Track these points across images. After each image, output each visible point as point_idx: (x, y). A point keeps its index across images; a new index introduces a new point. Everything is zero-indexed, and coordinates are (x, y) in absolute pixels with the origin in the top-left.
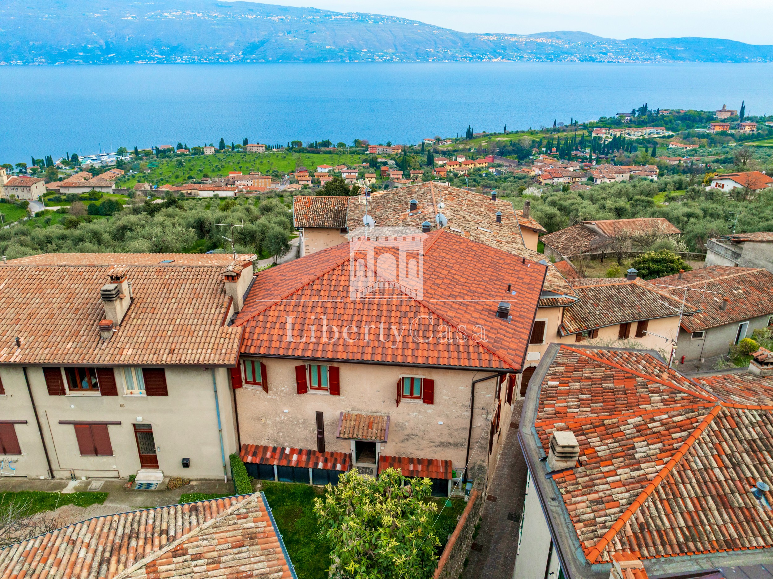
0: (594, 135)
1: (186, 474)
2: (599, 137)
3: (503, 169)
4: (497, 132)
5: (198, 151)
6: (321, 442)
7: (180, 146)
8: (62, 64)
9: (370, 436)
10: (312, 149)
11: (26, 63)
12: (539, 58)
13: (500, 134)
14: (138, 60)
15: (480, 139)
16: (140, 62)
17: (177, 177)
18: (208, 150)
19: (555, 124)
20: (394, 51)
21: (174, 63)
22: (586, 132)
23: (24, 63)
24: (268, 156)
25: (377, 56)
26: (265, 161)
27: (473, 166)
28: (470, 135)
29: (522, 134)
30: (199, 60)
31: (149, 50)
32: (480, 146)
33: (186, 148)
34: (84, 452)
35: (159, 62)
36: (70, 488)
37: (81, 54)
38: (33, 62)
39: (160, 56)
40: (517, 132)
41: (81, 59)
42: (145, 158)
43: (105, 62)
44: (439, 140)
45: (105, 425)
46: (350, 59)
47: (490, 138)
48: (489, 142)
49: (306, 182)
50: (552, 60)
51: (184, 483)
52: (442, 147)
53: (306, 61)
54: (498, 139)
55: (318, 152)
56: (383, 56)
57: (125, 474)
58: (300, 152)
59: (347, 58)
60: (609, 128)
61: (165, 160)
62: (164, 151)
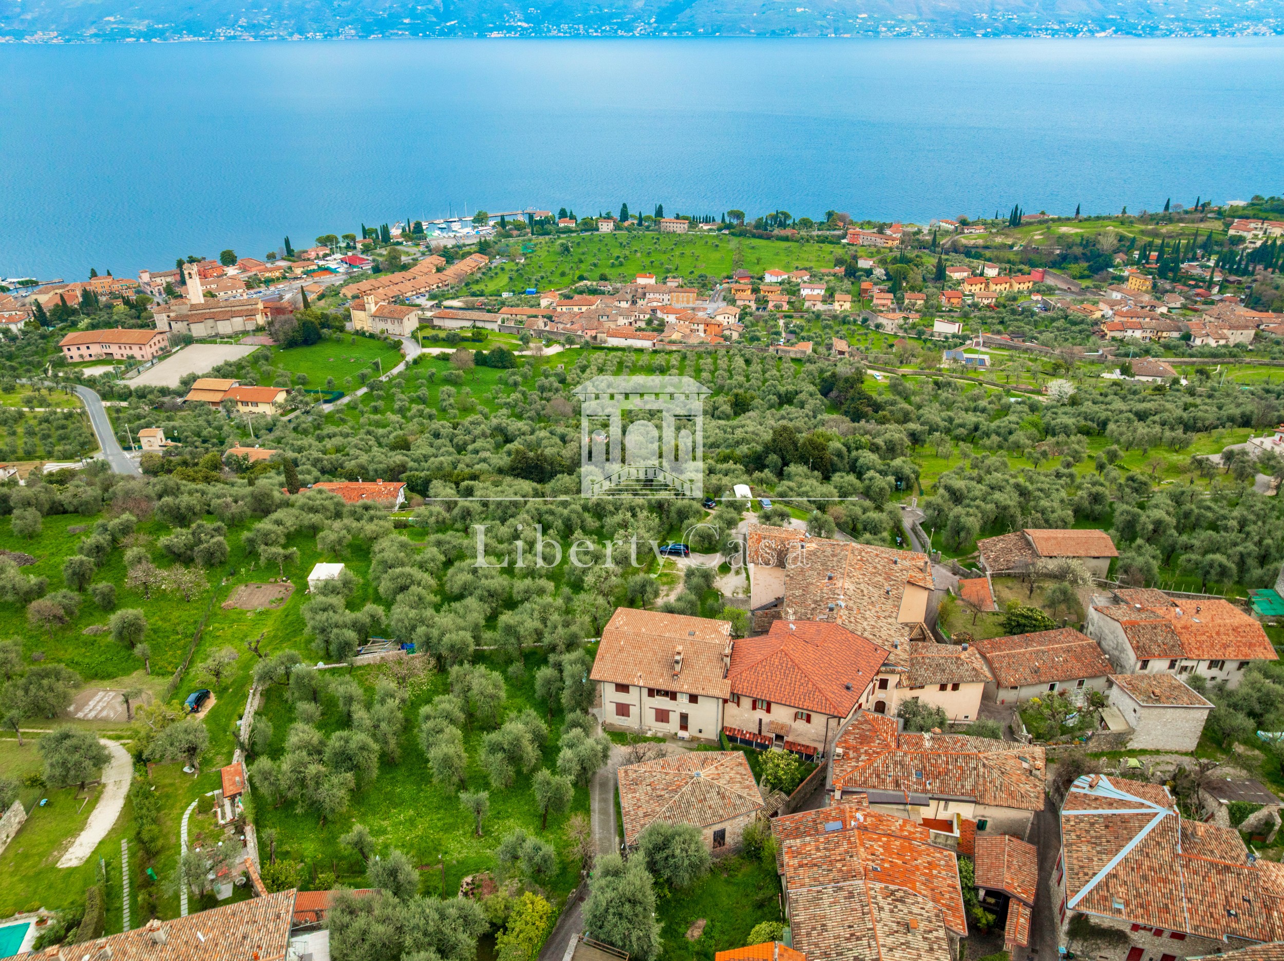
0: (1232, 232)
1: (700, 735)
2: (1241, 236)
3: (1052, 300)
4: (1063, 216)
5: (589, 226)
6: (760, 731)
7: (563, 214)
8: (378, 39)
9: (782, 733)
10: (760, 231)
11: (329, 35)
12: (1189, 30)
13: (1068, 219)
14: (491, 30)
15: (1032, 228)
16: (495, 34)
17: (563, 274)
18: (605, 224)
19: (1167, 207)
20: (914, 17)
21: (546, 37)
22: (1218, 225)
23: (326, 36)
24: (691, 242)
25: (885, 25)
26: (688, 251)
27: (1008, 286)
28: (1015, 221)
29: (1106, 223)
30: (587, 31)
31: (508, 14)
32: (1030, 242)
33: (573, 217)
34: (657, 720)
35: (524, 35)
36: (649, 734)
37: (407, 21)
38: (338, 34)
39: (525, 25)
40: (1098, 218)
41: (406, 30)
42: (515, 233)
43: (442, 33)
44: (964, 223)
45: (668, 711)
46: (836, 31)
47: (1049, 228)
48: (1047, 235)
49: (747, 303)
50: (1214, 33)
51: (698, 739)
52: (966, 239)
53: (760, 35)
54: (1064, 229)
55: (768, 238)
56: (894, 27)
57: (673, 732)
58: (740, 235)
59: (832, 30)
60: (1264, 220)
61: (543, 239)
62: (541, 223)
